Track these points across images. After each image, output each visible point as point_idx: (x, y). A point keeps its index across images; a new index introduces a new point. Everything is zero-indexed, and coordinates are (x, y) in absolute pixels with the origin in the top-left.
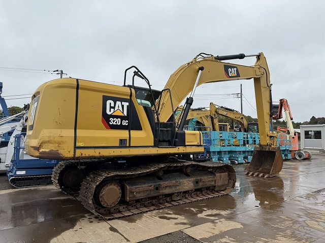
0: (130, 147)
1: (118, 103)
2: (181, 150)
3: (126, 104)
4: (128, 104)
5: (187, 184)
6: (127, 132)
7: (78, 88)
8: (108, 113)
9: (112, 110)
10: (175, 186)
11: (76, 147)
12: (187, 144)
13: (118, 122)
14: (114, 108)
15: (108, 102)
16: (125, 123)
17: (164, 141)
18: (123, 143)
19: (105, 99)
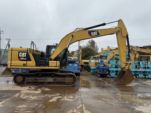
0: (27, 66)
1: (23, 53)
2: (47, 68)
3: (25, 53)
4: (26, 53)
5: (50, 80)
6: (26, 62)
7: (12, 50)
8: (20, 56)
9: (21, 55)
10: (44, 80)
11: (11, 66)
12: (49, 66)
13: (23, 59)
14: (22, 55)
15: (20, 53)
16: (25, 59)
17: (42, 65)
18: (24, 65)
19: (19, 52)
